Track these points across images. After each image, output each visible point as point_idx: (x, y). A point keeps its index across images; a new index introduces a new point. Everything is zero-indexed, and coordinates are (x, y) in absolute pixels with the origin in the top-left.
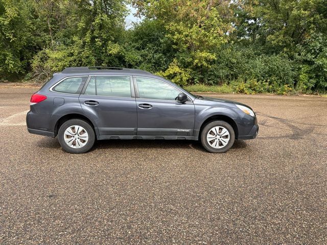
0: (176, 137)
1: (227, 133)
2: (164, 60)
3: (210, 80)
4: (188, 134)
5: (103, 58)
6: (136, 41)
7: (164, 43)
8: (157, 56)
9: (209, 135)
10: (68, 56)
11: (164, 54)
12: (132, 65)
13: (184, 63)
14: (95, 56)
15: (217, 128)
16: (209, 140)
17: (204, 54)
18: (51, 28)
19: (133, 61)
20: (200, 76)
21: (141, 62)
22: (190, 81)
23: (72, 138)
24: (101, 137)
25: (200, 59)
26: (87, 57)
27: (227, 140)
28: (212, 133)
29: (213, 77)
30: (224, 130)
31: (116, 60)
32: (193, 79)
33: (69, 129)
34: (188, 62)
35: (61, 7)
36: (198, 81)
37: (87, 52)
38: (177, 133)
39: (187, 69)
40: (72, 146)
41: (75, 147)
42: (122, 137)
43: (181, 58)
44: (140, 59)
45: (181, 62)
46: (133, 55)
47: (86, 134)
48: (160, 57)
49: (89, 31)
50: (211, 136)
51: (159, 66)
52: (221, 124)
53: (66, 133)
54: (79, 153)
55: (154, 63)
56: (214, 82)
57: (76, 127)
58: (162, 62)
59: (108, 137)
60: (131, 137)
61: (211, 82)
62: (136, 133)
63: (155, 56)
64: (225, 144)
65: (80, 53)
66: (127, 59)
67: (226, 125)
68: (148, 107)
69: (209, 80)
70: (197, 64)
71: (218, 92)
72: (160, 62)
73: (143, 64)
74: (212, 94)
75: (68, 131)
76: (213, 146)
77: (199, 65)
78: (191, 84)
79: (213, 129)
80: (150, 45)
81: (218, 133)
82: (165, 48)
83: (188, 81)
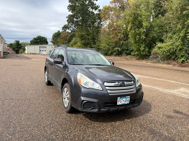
1: (68, 96)
16: (63, 97)
23: (46, 77)
24: (49, 79)
27: (68, 102)
52: (67, 86)
54: (46, 84)
67: (68, 88)
75: (46, 73)
79: (65, 89)
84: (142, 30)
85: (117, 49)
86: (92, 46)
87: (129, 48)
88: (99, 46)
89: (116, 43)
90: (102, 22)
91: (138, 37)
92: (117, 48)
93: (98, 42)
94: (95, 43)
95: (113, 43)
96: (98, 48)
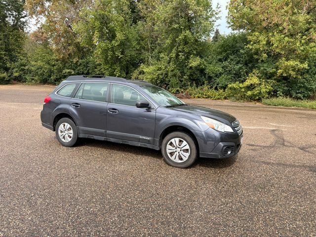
0: (139, 144)
1: (187, 147)
2: (245, 70)
3: (299, 93)
4: (148, 142)
5: (185, 71)
6: (220, 53)
7: (245, 53)
8: (237, 67)
9: (169, 147)
10: (158, 70)
11: (246, 64)
12: (212, 77)
13: (266, 74)
14: (179, 70)
15: (177, 140)
16: (168, 151)
17: (291, 63)
18: (151, 47)
19: (213, 73)
20: (286, 88)
21: (221, 74)
22: (273, 93)
23: (63, 133)
24: (81, 136)
25: (286, 69)
26: (172, 71)
27: (187, 155)
28: (171, 144)
29: (302, 90)
30: (185, 143)
31: (198, 73)
32: (275, 92)
33: (62, 125)
34: (270, 73)
35: (156, 28)
36: (281, 94)
37: (172, 66)
38: (139, 140)
39: (269, 81)
40: (63, 140)
41: (64, 141)
42: (96, 137)
43: (262, 68)
44: (220, 70)
45: (262, 73)
46: (213, 68)
47: (71, 131)
48: (241, 68)
49: (175, 48)
50: (171, 147)
51: (240, 77)
52: (181, 136)
53: (60, 128)
54: (66, 146)
55: (235, 74)
56: (304, 96)
57: (66, 124)
58: (242, 73)
59: (86, 136)
60: (102, 138)
61: (299, 95)
62: (106, 135)
63: (236, 67)
64: (185, 159)
65: (166, 67)
66: (207, 71)
67: (186, 138)
68: (116, 112)
69: (297, 93)
70: (282, 74)
71: (305, 108)
72: (240, 73)
73: (223, 75)
74: (298, 109)
75: (61, 127)
76: (172, 158)
77: (285, 75)
78: (273, 96)
79: (173, 140)
80: (232, 57)
81: (177, 145)
82: (247, 58)
83: (269, 93)
84: (115, 43)
85: (69, 72)
86: (8, 65)
87: (90, 71)
88: (25, 66)
89: (64, 61)
90: (23, 17)
91: (110, 53)
92: (69, 70)
93: (22, 58)
94: (13, 59)
95: (57, 60)
96: (23, 70)
